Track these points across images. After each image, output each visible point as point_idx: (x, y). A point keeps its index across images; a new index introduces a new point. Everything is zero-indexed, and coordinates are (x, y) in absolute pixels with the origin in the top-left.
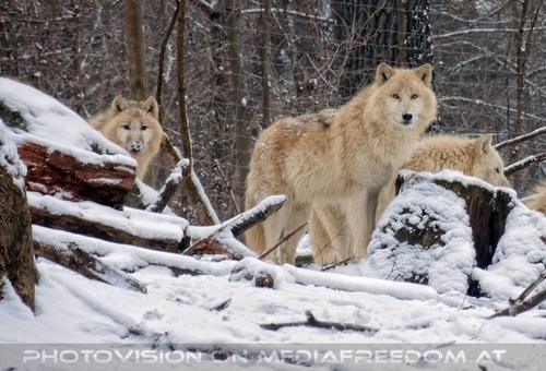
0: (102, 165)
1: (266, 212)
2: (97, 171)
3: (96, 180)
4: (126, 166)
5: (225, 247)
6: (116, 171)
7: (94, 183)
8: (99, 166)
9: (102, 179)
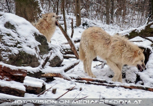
0: (18, 70)
1: (74, 65)
2: (16, 72)
3: (15, 74)
4: (24, 70)
5: (62, 76)
6: (21, 71)
7: (15, 75)
8: (16, 70)
9: (17, 74)
